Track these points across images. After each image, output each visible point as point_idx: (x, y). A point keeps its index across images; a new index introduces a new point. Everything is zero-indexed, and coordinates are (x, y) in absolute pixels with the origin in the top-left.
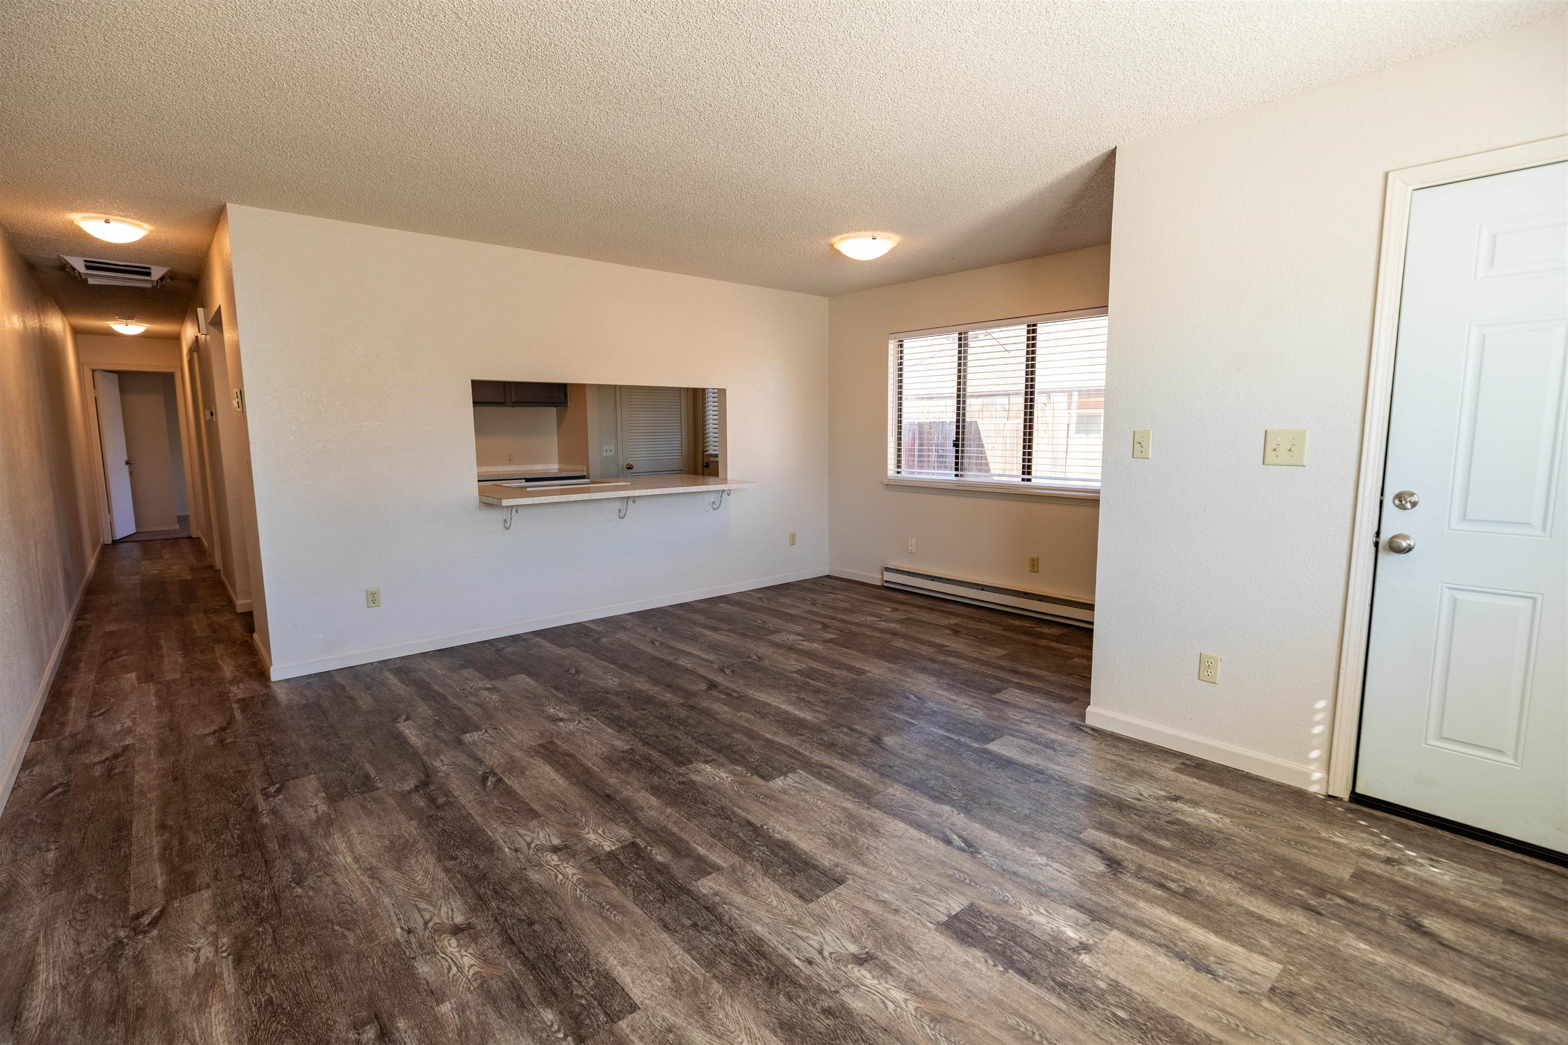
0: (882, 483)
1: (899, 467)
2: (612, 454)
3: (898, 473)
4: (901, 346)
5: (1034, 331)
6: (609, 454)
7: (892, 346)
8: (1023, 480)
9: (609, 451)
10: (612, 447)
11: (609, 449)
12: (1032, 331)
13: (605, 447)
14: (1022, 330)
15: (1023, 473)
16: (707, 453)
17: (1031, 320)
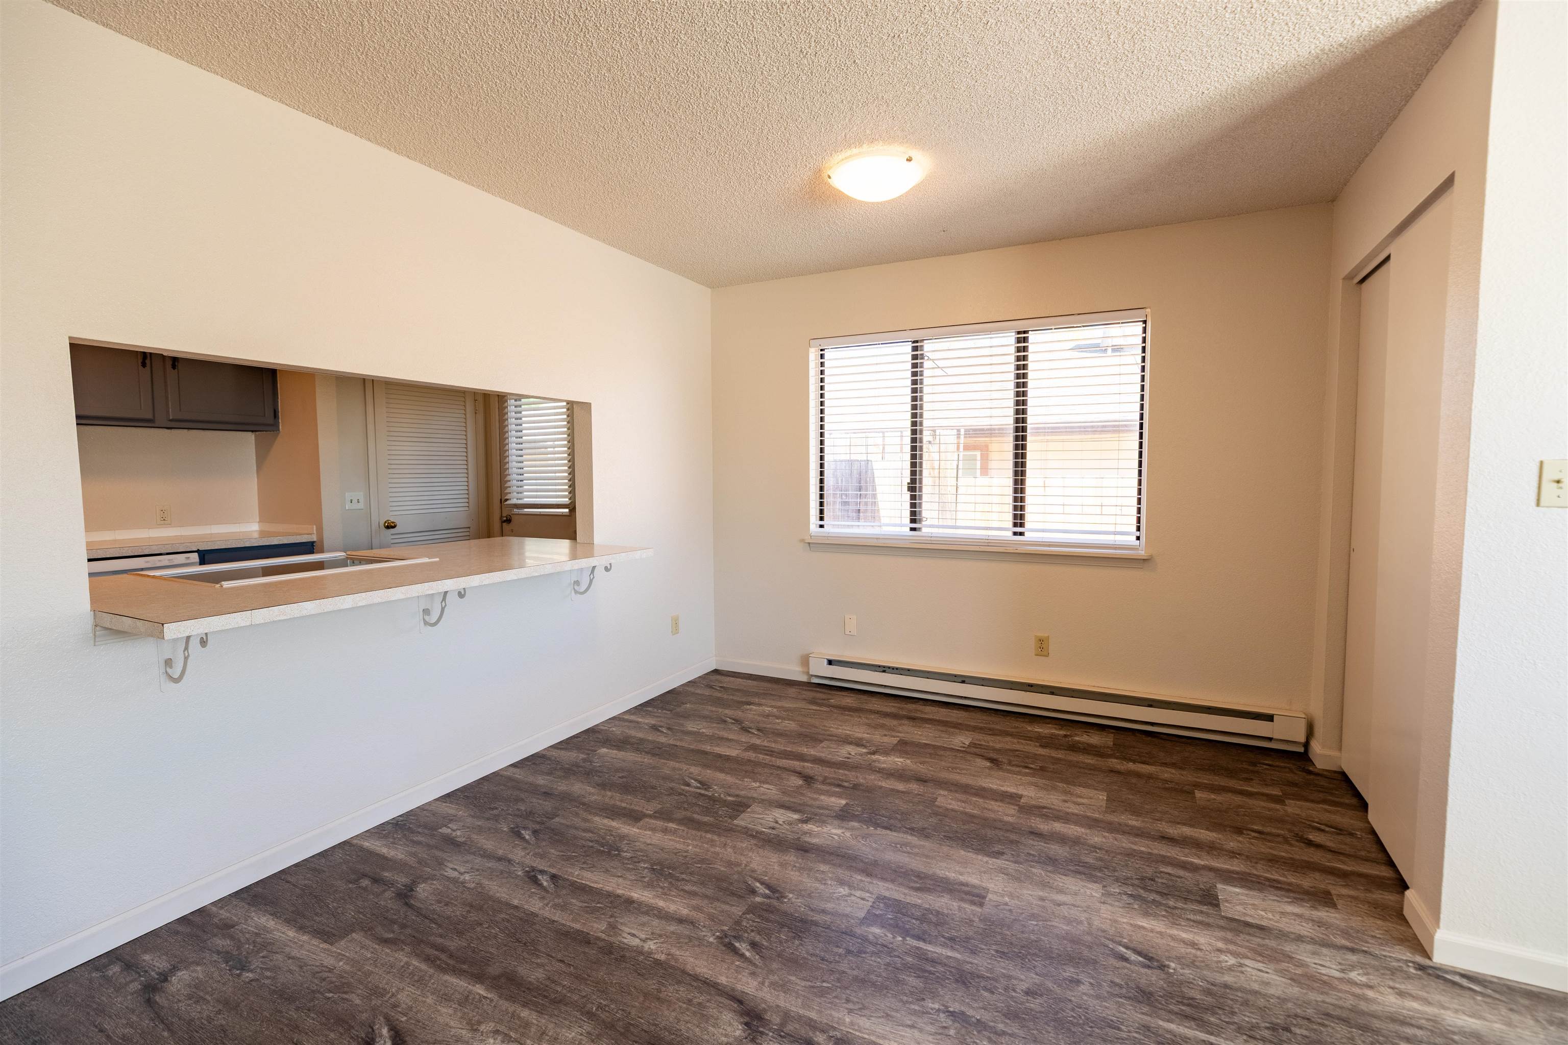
0: (802, 541)
1: (822, 519)
2: (361, 505)
3: (822, 526)
4: (822, 356)
5: (1025, 340)
6: (355, 506)
7: (813, 355)
8: (1015, 534)
9: (355, 501)
10: (360, 495)
11: (355, 500)
12: (1022, 339)
13: (348, 496)
14: (1010, 339)
15: (1015, 525)
16: (508, 502)
17: (1022, 325)
